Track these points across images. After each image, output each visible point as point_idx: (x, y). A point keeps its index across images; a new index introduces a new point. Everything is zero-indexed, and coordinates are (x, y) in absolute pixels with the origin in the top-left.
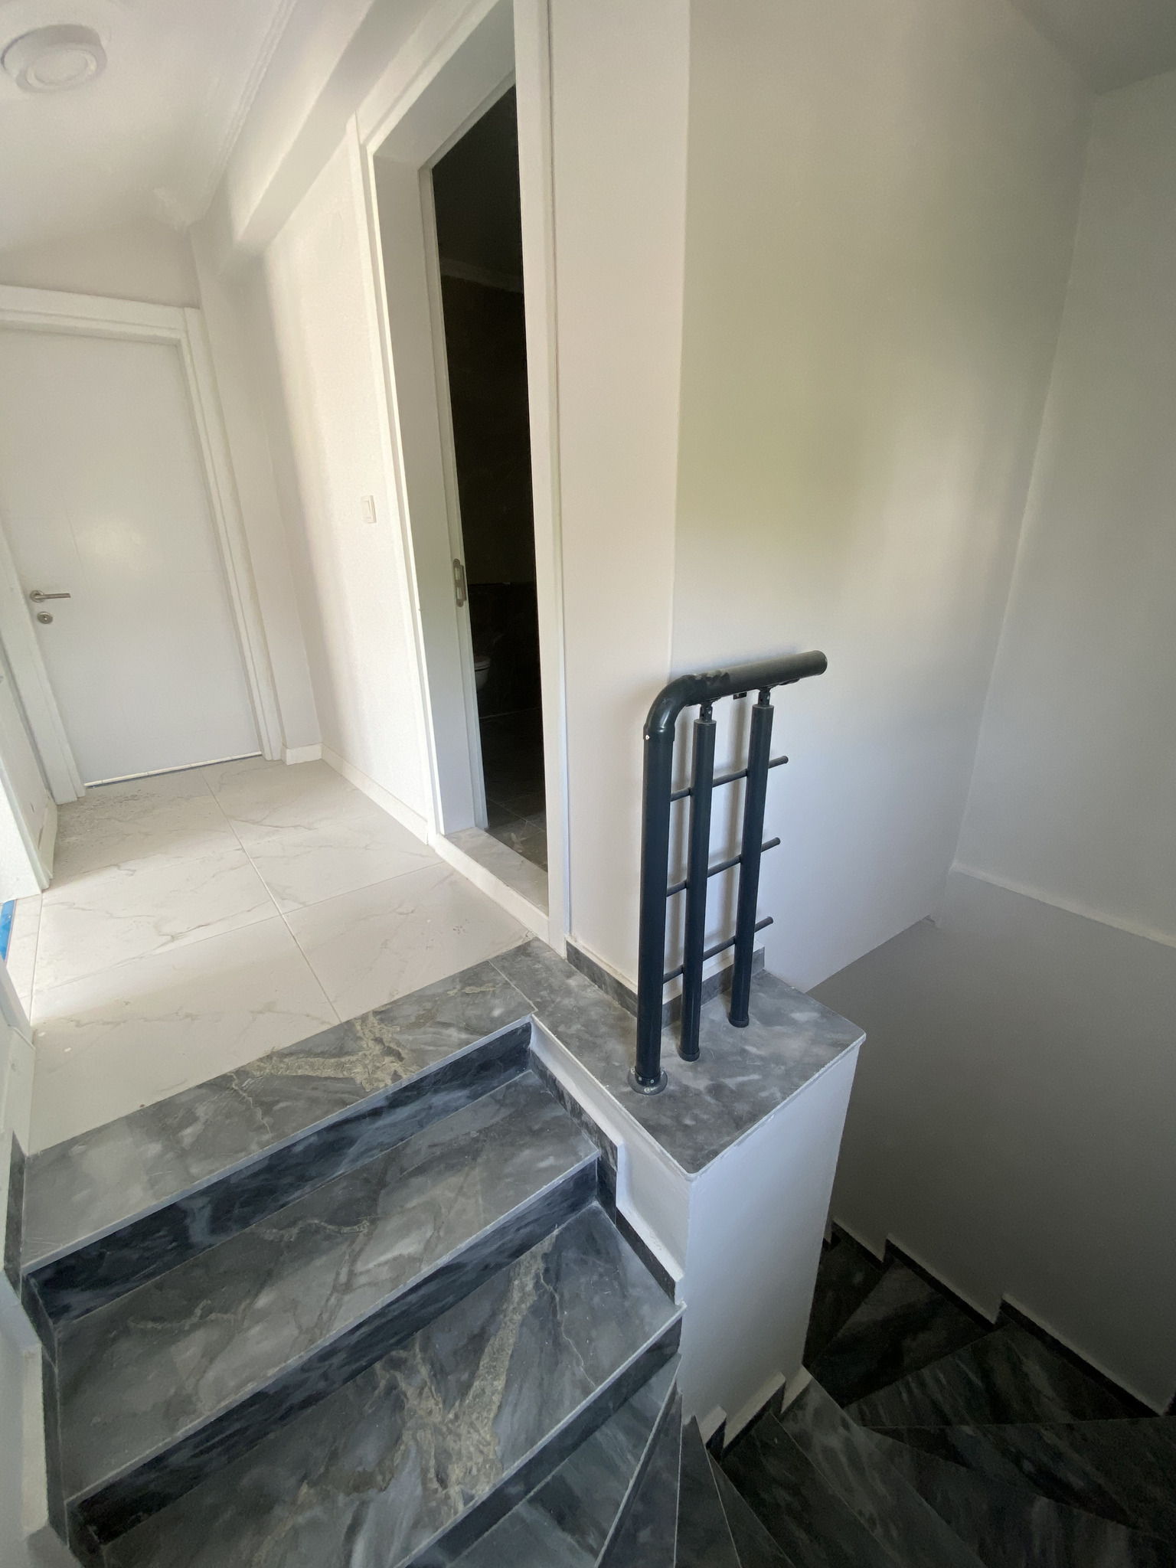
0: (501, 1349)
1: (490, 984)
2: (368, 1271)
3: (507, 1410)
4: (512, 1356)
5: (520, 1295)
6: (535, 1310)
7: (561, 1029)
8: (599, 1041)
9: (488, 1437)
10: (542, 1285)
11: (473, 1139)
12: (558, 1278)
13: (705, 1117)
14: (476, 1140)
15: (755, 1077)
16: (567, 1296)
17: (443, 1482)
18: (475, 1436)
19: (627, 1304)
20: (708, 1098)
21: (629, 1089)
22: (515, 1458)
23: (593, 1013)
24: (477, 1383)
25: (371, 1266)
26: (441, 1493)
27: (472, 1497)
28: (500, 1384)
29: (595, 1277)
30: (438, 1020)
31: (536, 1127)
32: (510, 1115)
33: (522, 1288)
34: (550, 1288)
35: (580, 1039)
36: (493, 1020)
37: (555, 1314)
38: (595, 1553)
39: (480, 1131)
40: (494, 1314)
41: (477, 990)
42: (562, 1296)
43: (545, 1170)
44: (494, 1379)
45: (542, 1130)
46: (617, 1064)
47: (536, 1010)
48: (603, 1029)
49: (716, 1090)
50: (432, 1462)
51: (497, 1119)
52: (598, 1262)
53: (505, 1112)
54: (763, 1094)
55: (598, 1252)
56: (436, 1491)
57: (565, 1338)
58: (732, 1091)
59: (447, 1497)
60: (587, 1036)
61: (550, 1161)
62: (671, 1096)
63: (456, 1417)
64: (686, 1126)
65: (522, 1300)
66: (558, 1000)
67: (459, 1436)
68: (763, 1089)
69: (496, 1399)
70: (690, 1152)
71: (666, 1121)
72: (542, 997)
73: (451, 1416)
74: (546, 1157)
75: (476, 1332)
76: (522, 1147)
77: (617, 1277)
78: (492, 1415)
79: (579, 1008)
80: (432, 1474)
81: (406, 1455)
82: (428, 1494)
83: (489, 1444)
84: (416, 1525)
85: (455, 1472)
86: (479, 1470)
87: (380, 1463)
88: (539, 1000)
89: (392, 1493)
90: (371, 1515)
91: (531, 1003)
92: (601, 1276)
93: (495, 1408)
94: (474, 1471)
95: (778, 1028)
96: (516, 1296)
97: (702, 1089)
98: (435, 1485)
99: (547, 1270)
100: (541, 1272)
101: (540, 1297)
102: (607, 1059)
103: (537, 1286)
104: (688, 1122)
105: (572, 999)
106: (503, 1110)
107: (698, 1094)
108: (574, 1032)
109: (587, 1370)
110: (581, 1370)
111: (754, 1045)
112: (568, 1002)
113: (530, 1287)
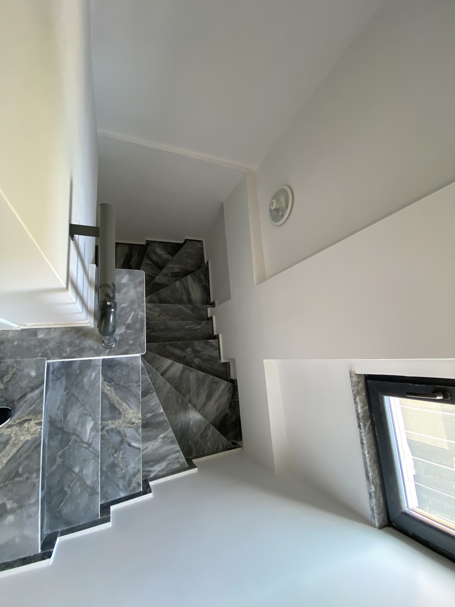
0: (118, 401)
1: (10, 368)
2: (89, 438)
3: (131, 405)
4: (121, 399)
5: (109, 391)
6: (115, 390)
7: (64, 355)
8: (82, 346)
9: (132, 411)
10: (111, 385)
11: (66, 394)
12: (113, 380)
13: (133, 337)
14: (67, 394)
15: (133, 314)
16: (118, 380)
17: (134, 423)
18: (131, 414)
19: (130, 367)
20: (129, 331)
21: (108, 350)
22: (140, 407)
23: (66, 340)
24: (121, 410)
25: (88, 437)
26: (135, 425)
27: (140, 418)
28: (125, 404)
29: (119, 371)
30: (16, 399)
31: (78, 372)
32: (66, 378)
33: (108, 390)
34: (113, 383)
35: (75, 351)
36: (36, 377)
37: (120, 385)
38: (154, 392)
39: (65, 391)
40: (109, 400)
41: (10, 375)
42: (117, 381)
43: (95, 377)
44: (123, 405)
45: (81, 371)
46: (96, 347)
47: (46, 358)
48: (77, 341)
49: (128, 327)
50: (129, 425)
51: (64, 383)
52: (116, 368)
53: (64, 379)
54: (139, 317)
55: (114, 366)
56: (134, 425)
57: (126, 385)
58: (132, 323)
59: (137, 423)
60: (76, 349)
61: (94, 375)
62: (120, 341)
63: (124, 417)
64: (132, 344)
65: (111, 392)
66: (47, 347)
67: (128, 417)
68: (138, 315)
69: (127, 407)
70: (139, 349)
71: (127, 348)
72: (40, 352)
73: (123, 418)
74: (91, 376)
75: (109, 406)
76: (82, 380)
77: (123, 365)
78: (129, 409)
79: (59, 343)
80: (131, 425)
81: (124, 430)
82: (133, 428)
83: (134, 411)
84: (137, 431)
85: (134, 420)
86: (137, 415)
87: (121, 437)
88: (40, 354)
89: (128, 435)
90: (129, 440)
91: (38, 358)
92: (120, 369)
93: (128, 407)
94: (136, 416)
95: (123, 291)
96: (109, 393)
97: (125, 330)
98: (133, 425)
99: (108, 382)
100: (108, 384)
101: (113, 387)
102: (91, 349)
103: (110, 386)
104: (131, 342)
105: (51, 342)
106: (62, 379)
107: (125, 332)
108: (70, 352)
109: (136, 383)
110: (135, 385)
111: (123, 303)
112: (52, 344)
113: (109, 388)
